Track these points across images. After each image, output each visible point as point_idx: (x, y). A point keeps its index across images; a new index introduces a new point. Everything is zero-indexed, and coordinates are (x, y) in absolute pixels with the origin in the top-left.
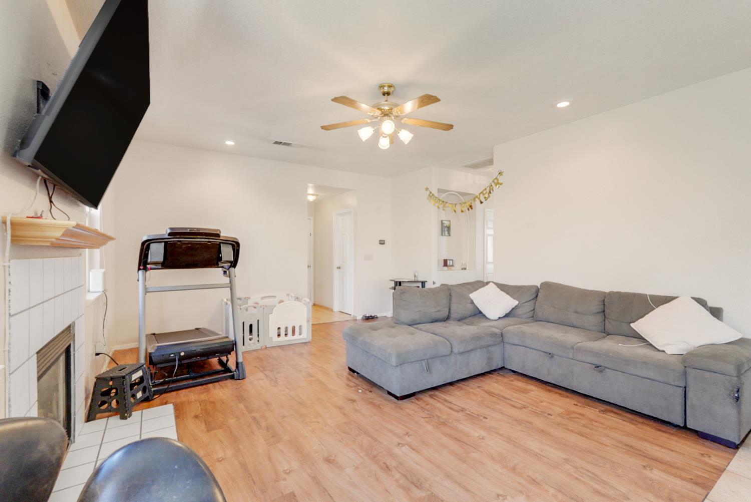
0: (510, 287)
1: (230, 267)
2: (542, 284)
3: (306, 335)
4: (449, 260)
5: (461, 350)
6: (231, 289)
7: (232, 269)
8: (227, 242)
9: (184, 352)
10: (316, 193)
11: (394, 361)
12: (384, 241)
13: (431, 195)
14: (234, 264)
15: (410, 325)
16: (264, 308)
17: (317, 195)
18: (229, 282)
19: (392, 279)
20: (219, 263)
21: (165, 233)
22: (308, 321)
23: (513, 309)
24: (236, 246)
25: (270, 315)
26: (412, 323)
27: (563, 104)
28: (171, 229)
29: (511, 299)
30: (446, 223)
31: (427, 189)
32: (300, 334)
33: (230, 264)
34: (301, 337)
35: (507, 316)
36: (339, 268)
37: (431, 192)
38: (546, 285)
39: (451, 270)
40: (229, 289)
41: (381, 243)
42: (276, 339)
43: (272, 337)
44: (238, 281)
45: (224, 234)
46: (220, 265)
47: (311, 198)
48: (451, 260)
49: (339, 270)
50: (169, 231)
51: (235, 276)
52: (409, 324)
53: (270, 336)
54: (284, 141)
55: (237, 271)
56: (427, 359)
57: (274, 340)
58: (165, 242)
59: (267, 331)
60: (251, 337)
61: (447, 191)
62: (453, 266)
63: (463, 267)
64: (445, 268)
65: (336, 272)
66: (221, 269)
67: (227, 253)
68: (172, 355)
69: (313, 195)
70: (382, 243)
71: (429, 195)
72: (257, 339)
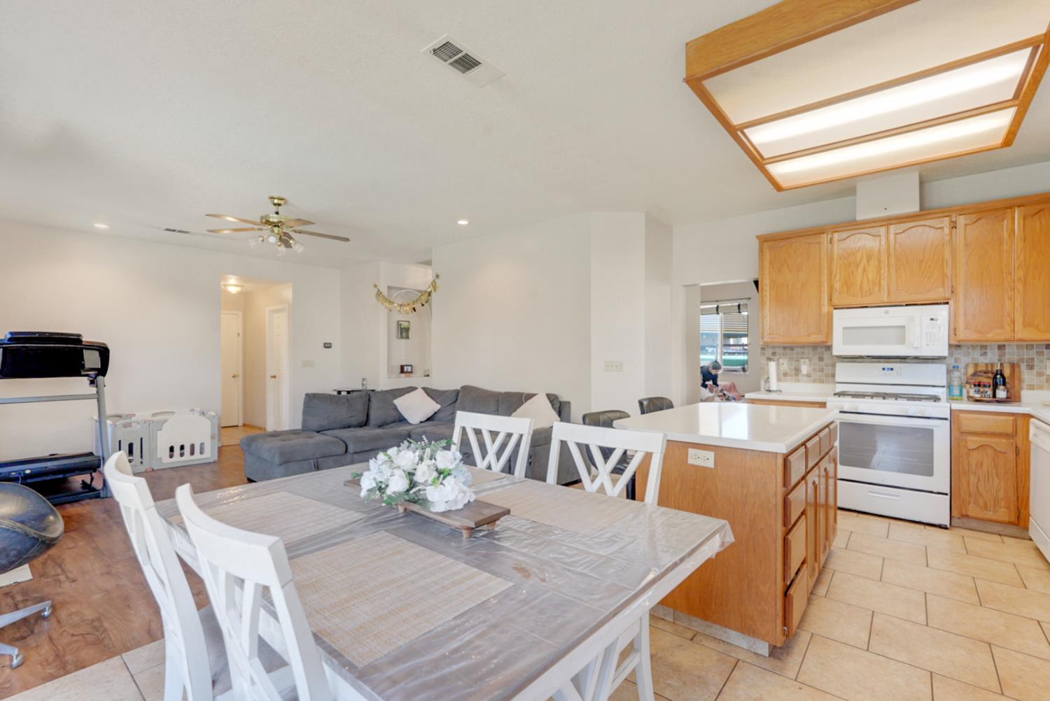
0: (437, 391)
1: (97, 375)
2: (462, 387)
3: (210, 454)
4: (407, 366)
5: (358, 450)
6: (98, 401)
7: (100, 378)
8: (92, 347)
9: (30, 469)
10: (241, 284)
11: (277, 460)
12: (330, 344)
13: (379, 294)
14: (103, 371)
15: (318, 432)
16: (149, 424)
17: (242, 286)
18: (95, 393)
19: (335, 388)
20: (82, 370)
21: (3, 338)
22: (213, 438)
23: (435, 413)
24: (104, 352)
25: (159, 432)
26: (320, 429)
27: (463, 222)
28: (11, 333)
29: (435, 403)
30: (405, 325)
31: (376, 286)
32: (201, 453)
33: (96, 372)
34: (203, 456)
35: (429, 419)
36: (274, 377)
37: (379, 290)
38: (464, 388)
39: (409, 377)
40: (96, 400)
41: (326, 345)
42: (167, 460)
43: (161, 458)
44: (107, 391)
45: (86, 339)
46: (83, 373)
47: (233, 290)
48: (409, 366)
49: (273, 379)
50: (9, 336)
51: (105, 386)
52: (318, 430)
53: (158, 456)
54: (178, 229)
55: (108, 379)
56: (317, 458)
57: (164, 461)
58: (4, 348)
59: (154, 451)
60: (131, 458)
61: (401, 289)
62: (411, 372)
63: (427, 373)
64: (403, 375)
65: (270, 382)
66: (86, 378)
67: (92, 359)
68: (13, 473)
69: (236, 286)
70: (328, 346)
71: (377, 293)
72: (140, 460)
